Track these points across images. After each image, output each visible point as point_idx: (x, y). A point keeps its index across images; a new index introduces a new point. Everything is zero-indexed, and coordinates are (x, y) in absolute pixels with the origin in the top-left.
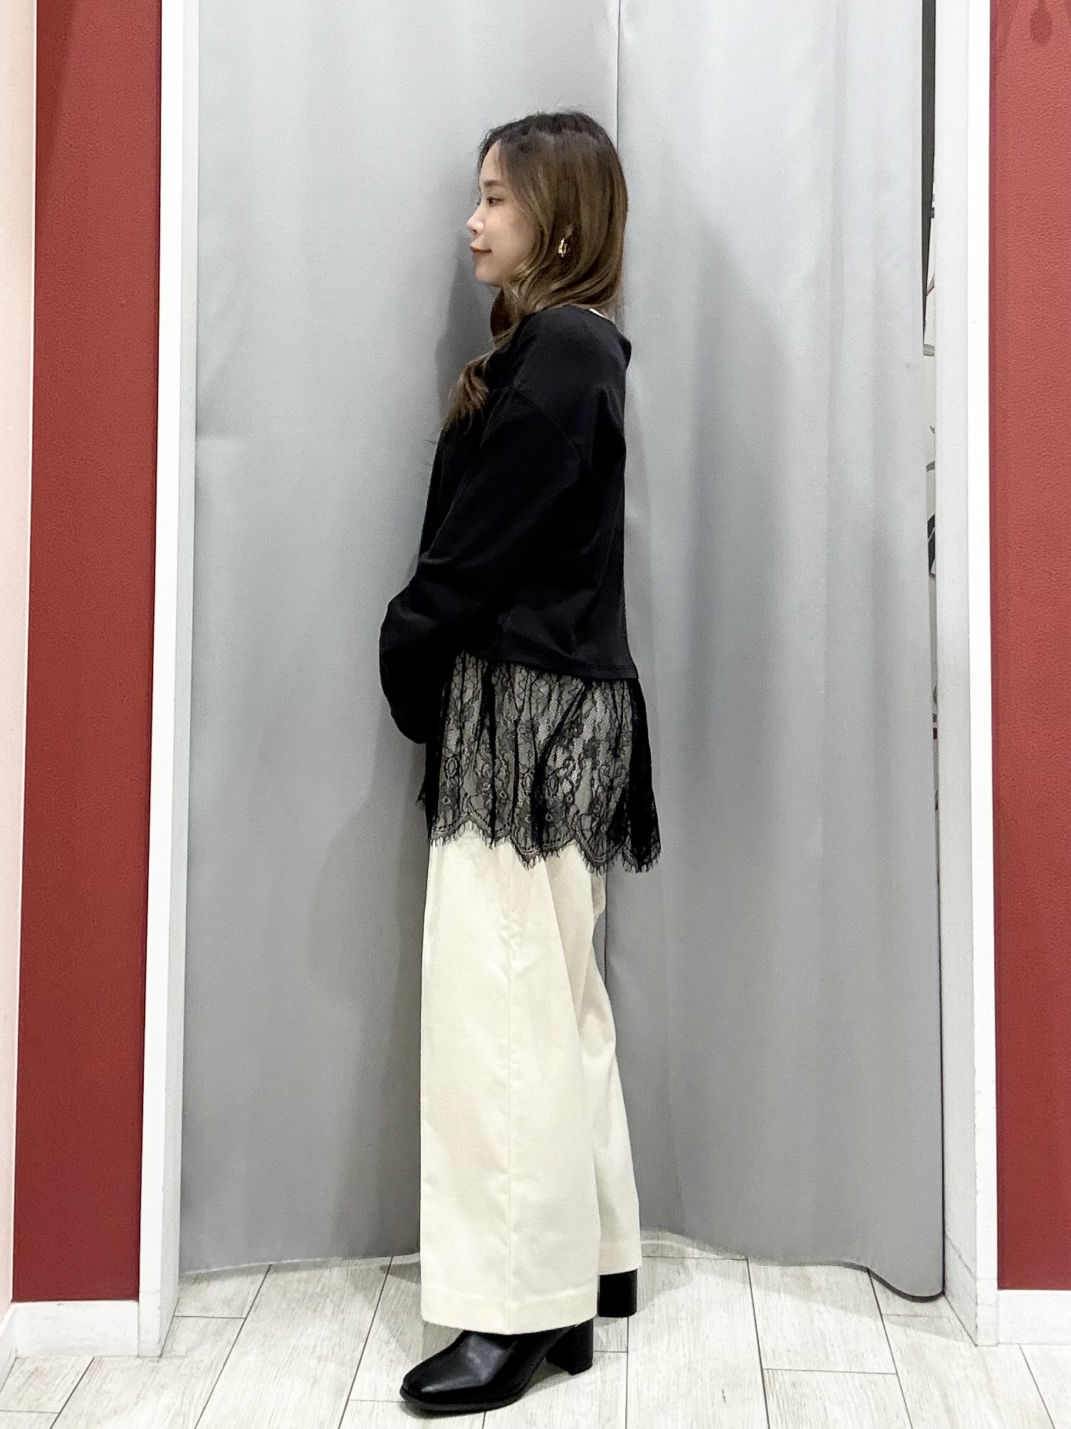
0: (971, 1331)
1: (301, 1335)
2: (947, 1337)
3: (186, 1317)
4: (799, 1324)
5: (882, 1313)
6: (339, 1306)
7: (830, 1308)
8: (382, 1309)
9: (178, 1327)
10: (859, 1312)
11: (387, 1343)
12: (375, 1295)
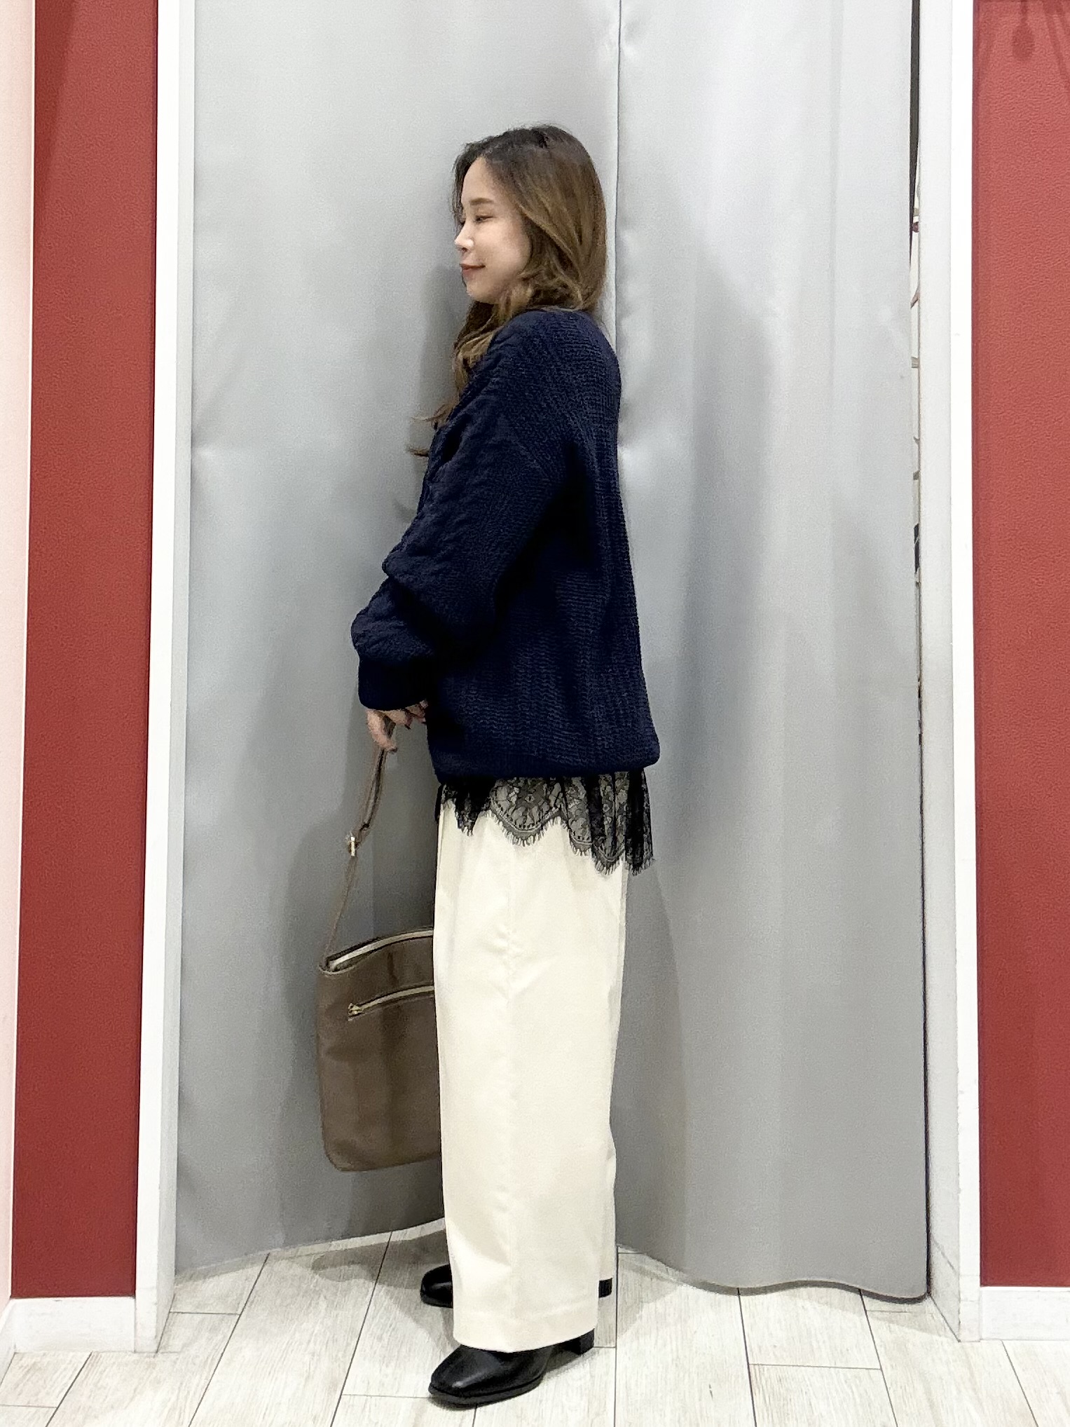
0: (954, 1326)
1: (295, 1330)
2: (931, 1332)
3: (182, 1313)
4: (785, 1320)
5: (867, 1309)
6: (333, 1302)
7: (816, 1305)
8: (375, 1305)
9: (174, 1322)
10: (844, 1309)
11: (380, 1339)
12: (368, 1291)
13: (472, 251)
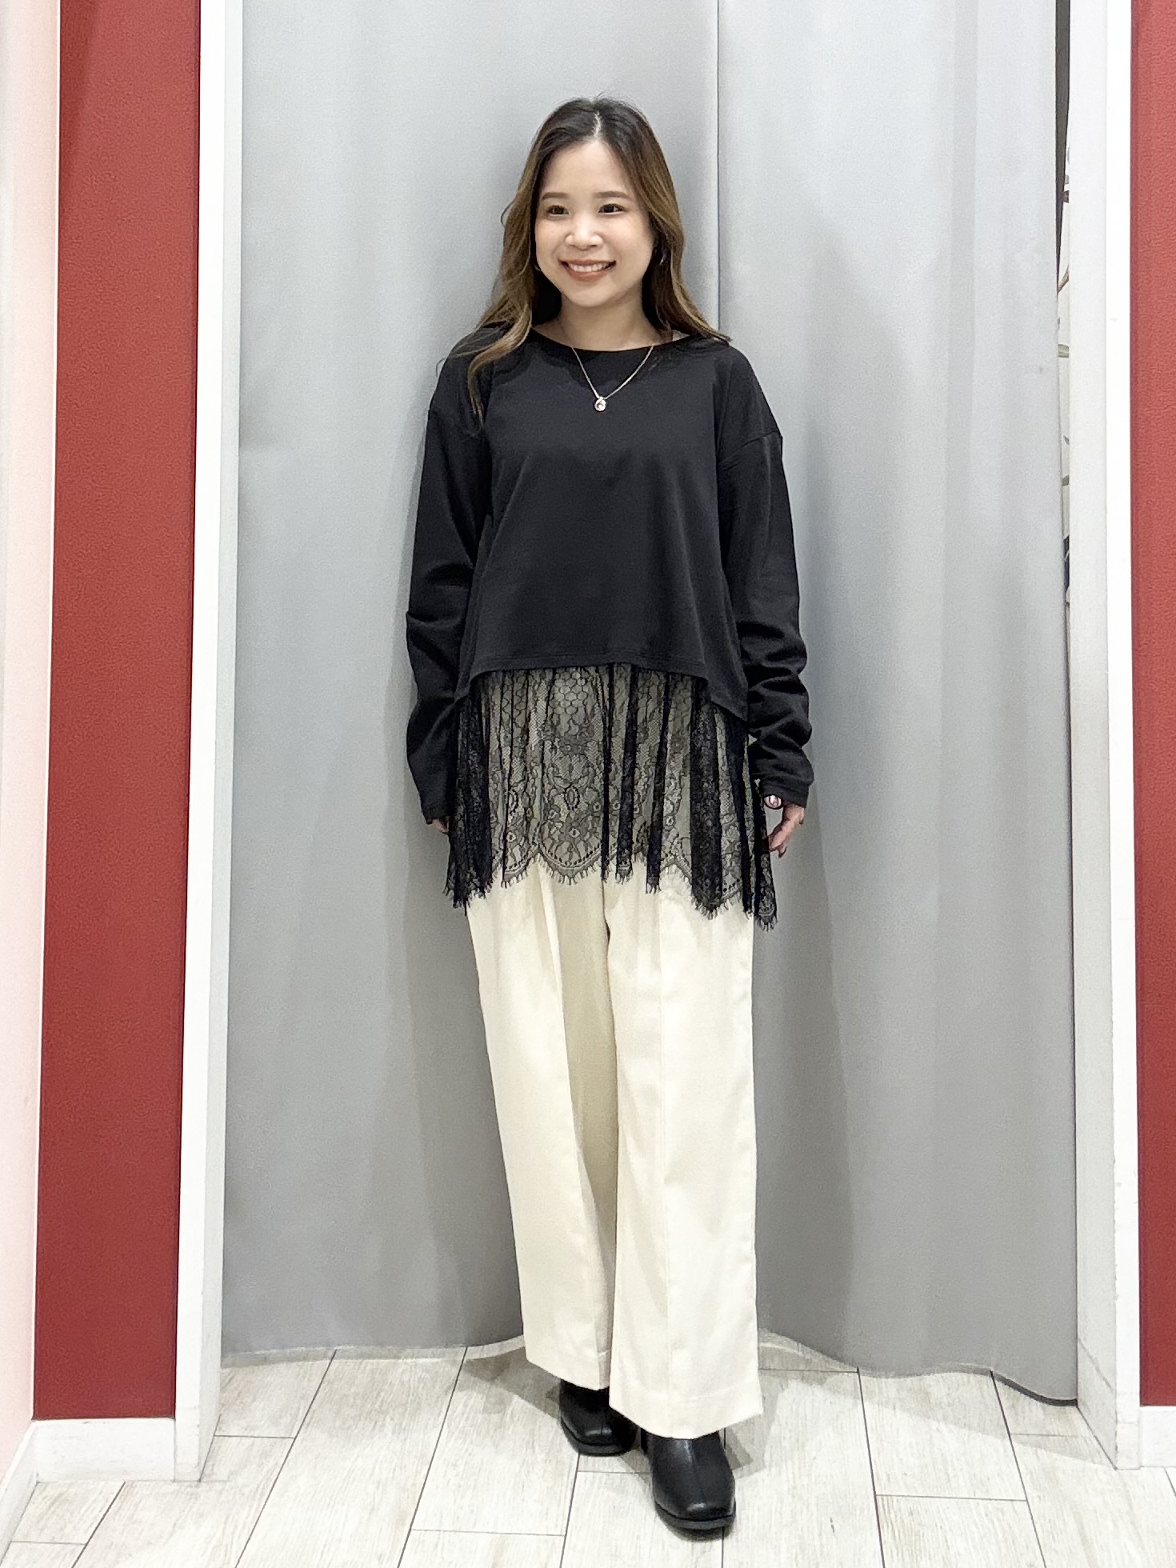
0: (1110, 1450)
1: (358, 1456)
2: (1083, 1458)
3: (230, 1436)
4: (917, 1444)
5: (1011, 1432)
6: (401, 1424)
7: (952, 1427)
8: (449, 1426)
9: (220, 1447)
10: (984, 1431)
11: (455, 1465)
12: (441, 1411)
13: (601, 247)
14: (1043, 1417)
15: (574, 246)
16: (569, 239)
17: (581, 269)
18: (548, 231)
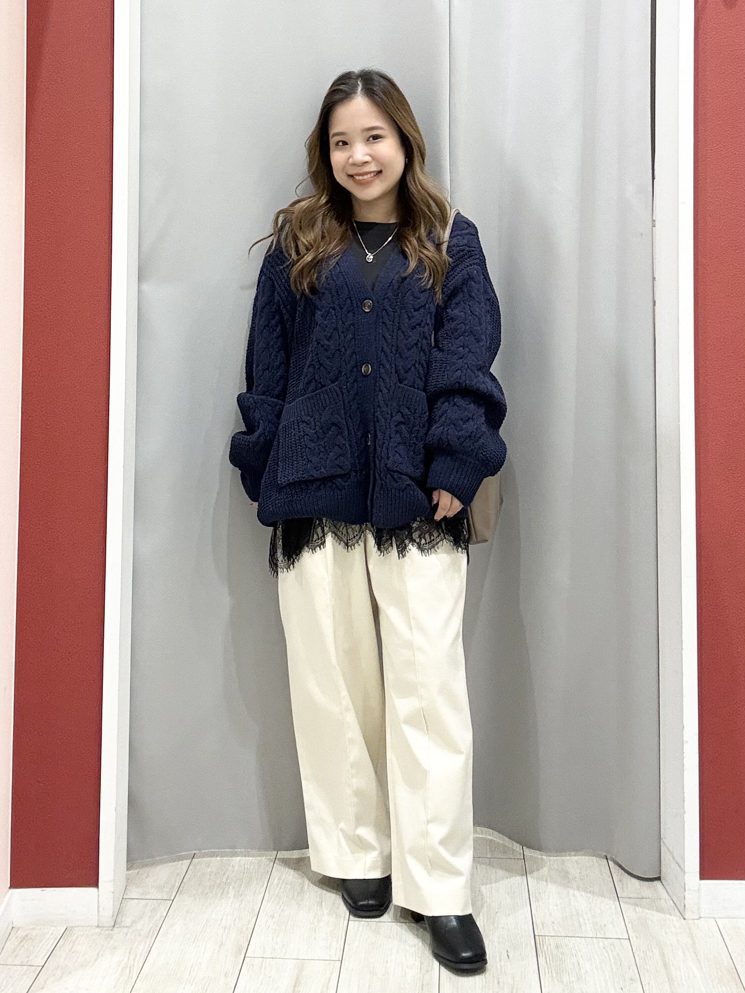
0: (681, 908)
2: (664, 912)
3: (132, 899)
4: (561, 904)
5: (619, 896)
6: (239, 891)
7: (583, 893)
8: (269, 893)
9: (126, 906)
10: (602, 896)
11: (273, 917)
12: (264, 884)
13: (371, 163)
14: (639, 887)
15: (354, 164)
16: (351, 160)
17: (361, 178)
18: (338, 157)
